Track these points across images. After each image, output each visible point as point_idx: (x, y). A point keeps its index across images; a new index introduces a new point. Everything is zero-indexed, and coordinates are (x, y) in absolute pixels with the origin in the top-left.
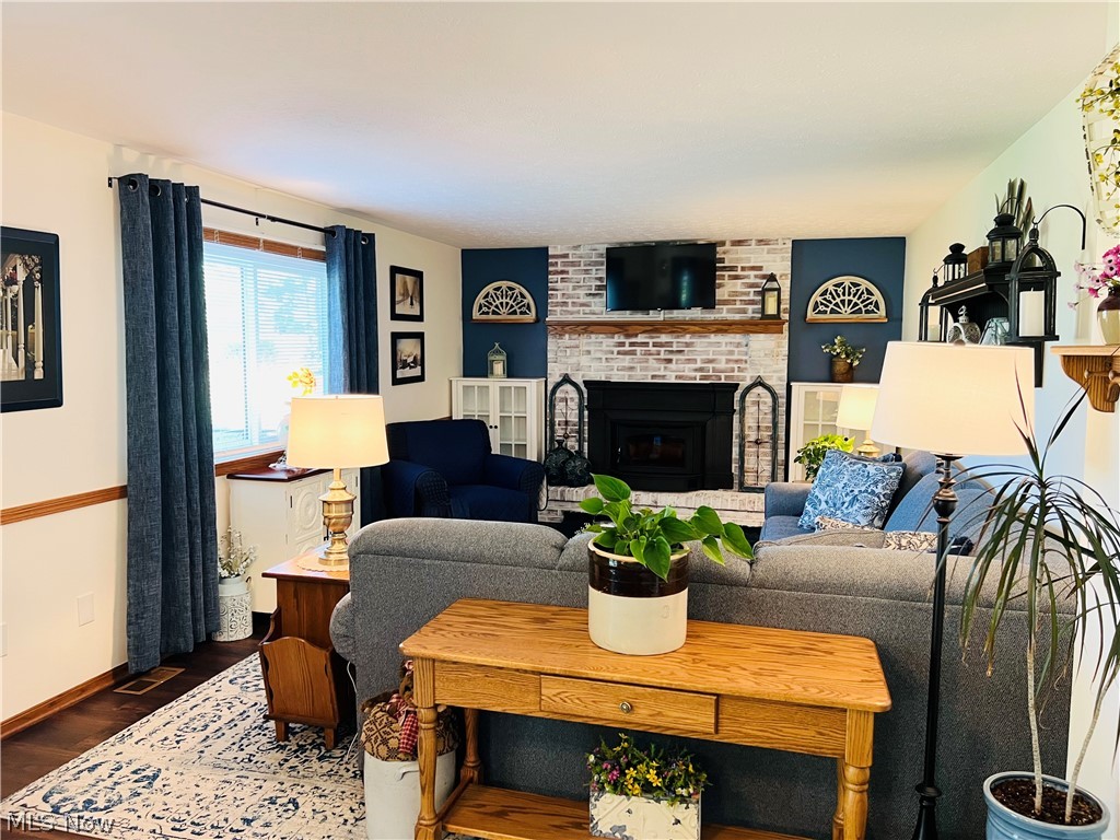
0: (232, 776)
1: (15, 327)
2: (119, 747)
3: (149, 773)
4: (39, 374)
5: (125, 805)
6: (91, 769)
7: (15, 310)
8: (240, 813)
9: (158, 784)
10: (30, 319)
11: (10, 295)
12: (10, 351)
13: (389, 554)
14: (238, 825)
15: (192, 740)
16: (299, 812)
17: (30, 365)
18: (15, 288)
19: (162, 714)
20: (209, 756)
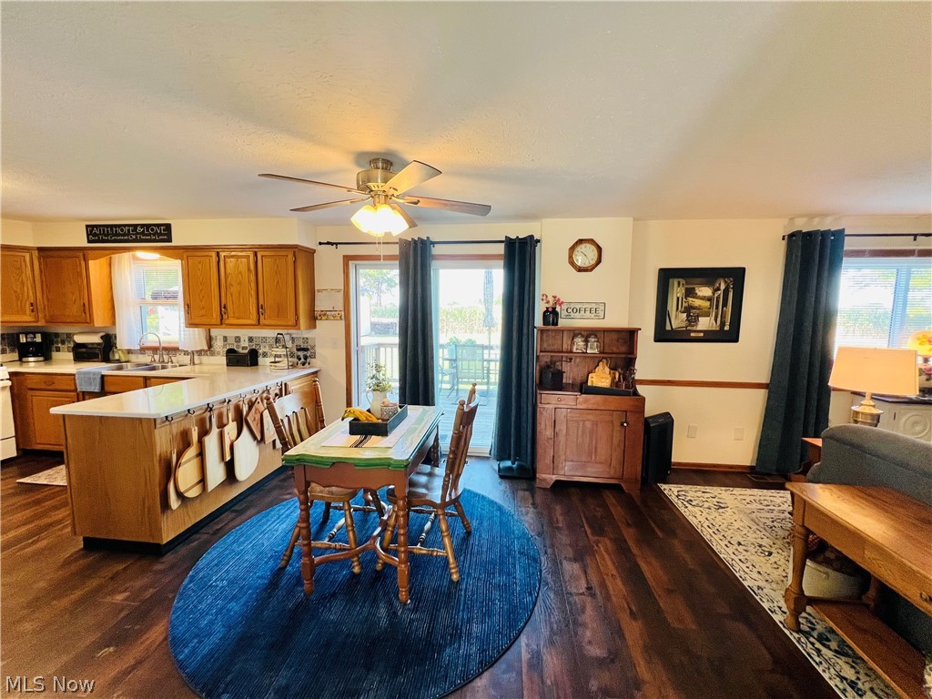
0: (754, 527)
1: (717, 308)
2: (723, 492)
3: (723, 506)
4: (727, 328)
5: (701, 509)
6: (704, 492)
7: (718, 302)
8: (741, 540)
9: (721, 510)
10: (725, 304)
11: (716, 295)
12: (713, 318)
13: (844, 443)
14: (735, 543)
15: (755, 506)
16: (767, 558)
17: (723, 324)
18: (719, 292)
19: (756, 491)
20: (753, 516)
